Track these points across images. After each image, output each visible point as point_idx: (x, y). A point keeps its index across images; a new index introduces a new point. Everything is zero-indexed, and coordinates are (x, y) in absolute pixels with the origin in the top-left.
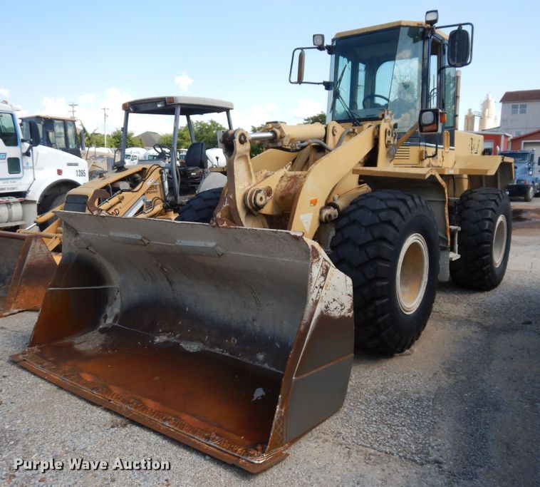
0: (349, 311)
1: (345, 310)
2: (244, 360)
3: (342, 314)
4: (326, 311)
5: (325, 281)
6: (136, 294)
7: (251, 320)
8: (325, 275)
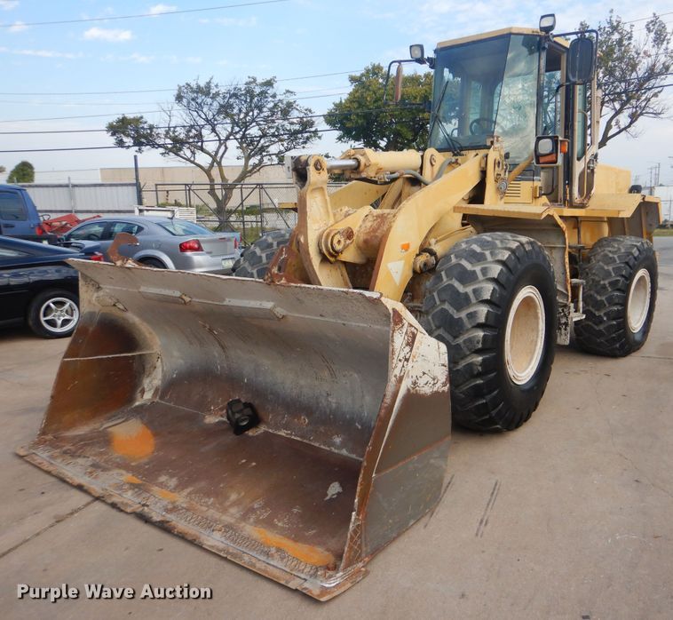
0: (444, 384)
1: (439, 384)
2: (317, 445)
3: (435, 389)
4: (413, 388)
5: (411, 351)
6: (181, 361)
7: (325, 395)
8: (411, 344)
